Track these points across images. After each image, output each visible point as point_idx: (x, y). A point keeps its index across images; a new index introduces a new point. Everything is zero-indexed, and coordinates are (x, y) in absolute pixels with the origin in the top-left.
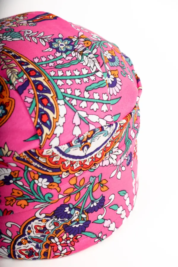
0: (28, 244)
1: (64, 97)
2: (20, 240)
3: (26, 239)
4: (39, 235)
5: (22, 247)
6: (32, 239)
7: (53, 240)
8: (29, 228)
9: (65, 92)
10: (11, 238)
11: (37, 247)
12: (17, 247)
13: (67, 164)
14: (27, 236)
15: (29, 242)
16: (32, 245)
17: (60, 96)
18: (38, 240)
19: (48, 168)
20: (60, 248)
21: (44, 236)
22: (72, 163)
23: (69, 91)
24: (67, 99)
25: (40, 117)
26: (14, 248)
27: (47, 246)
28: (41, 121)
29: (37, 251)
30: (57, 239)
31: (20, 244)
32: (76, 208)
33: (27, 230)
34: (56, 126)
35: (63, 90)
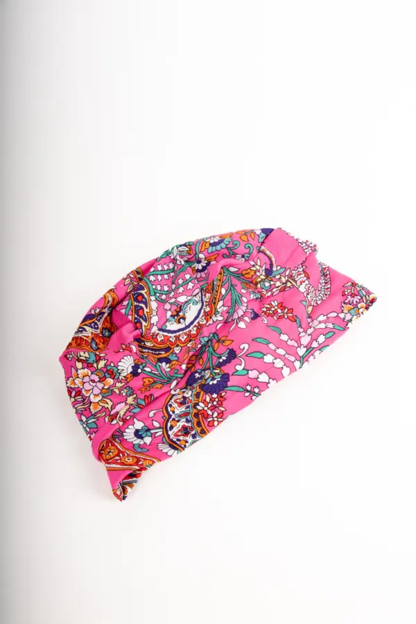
0: (178, 424)
1: (155, 293)
2: (169, 425)
3: (174, 419)
4: (183, 409)
5: (175, 430)
6: (180, 416)
7: (199, 408)
8: (171, 406)
9: (156, 289)
10: (160, 428)
11: (187, 421)
12: (170, 433)
13: (173, 340)
14: (173, 417)
15: (178, 421)
16: (182, 423)
17: (152, 293)
18: (185, 414)
19: (160, 350)
20: (210, 413)
21: (188, 407)
22: (177, 338)
23: (159, 288)
24: (158, 295)
25: (137, 312)
26: (169, 436)
27: (196, 415)
28: (138, 315)
29: (190, 425)
30: (201, 404)
31: (172, 428)
32: (204, 370)
33: (169, 409)
34: (151, 318)
35: (154, 287)
